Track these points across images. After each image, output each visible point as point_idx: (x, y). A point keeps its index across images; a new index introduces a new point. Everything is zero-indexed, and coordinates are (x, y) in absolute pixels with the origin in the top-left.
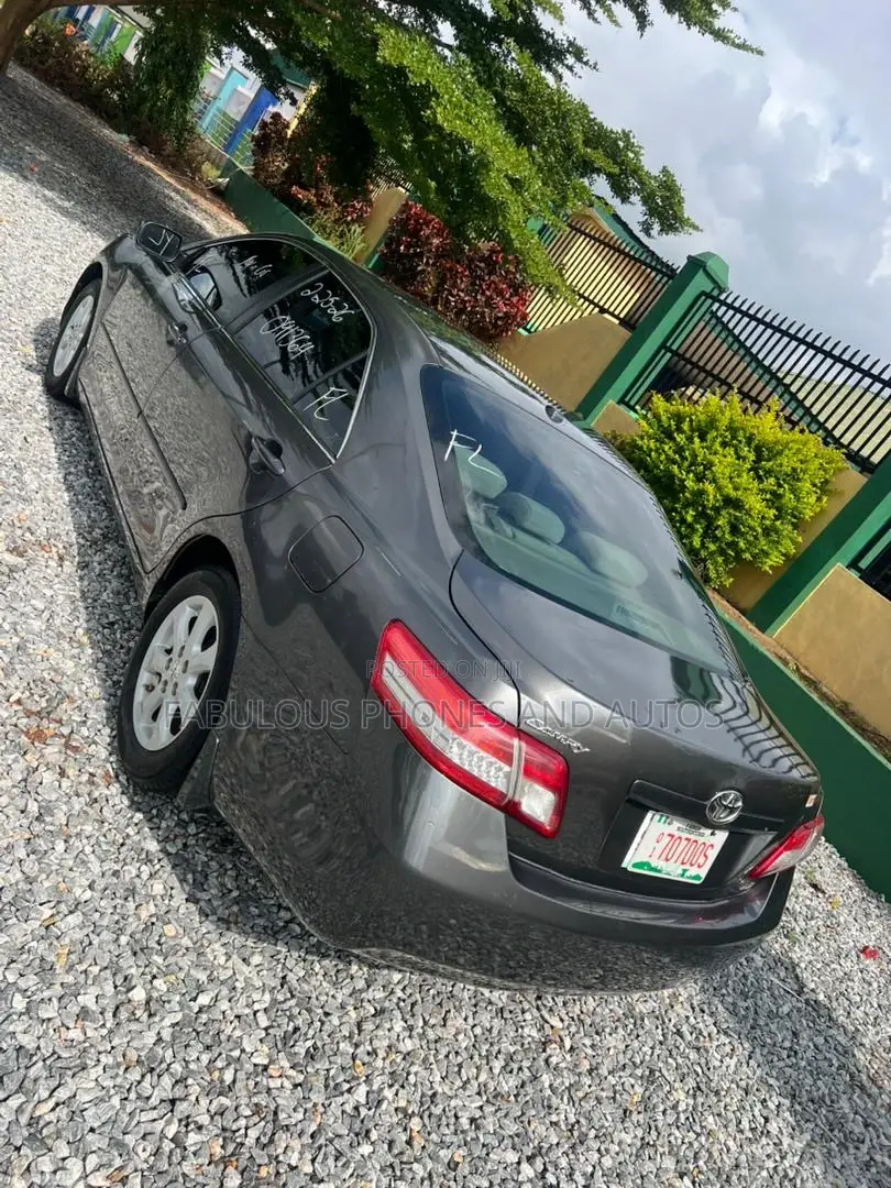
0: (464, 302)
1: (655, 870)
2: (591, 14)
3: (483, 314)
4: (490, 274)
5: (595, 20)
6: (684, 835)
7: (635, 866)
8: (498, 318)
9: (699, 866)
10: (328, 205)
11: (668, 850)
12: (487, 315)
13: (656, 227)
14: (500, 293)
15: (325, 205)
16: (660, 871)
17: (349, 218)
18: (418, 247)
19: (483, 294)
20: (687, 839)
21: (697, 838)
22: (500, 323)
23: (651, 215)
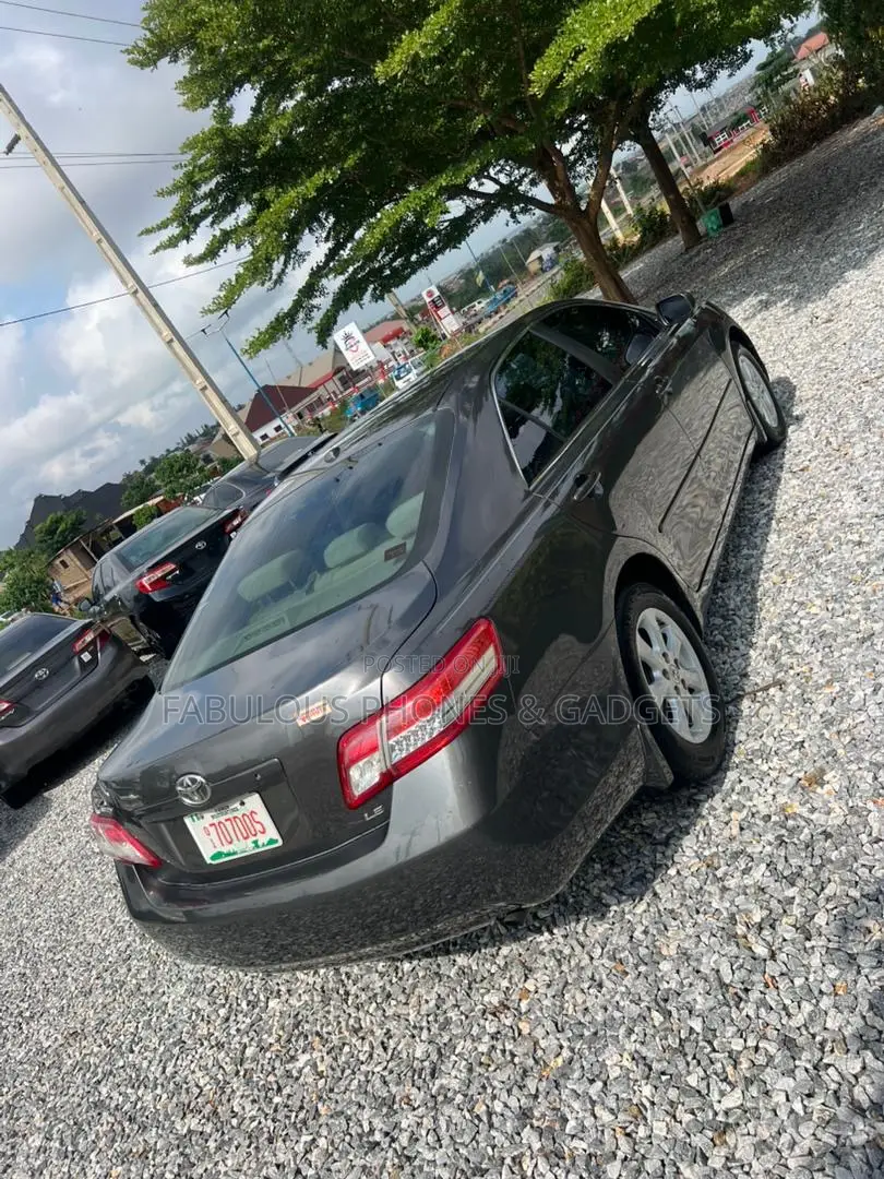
1: (229, 854)
6: (222, 819)
7: (213, 858)
9: (263, 832)
11: (222, 837)
16: (235, 853)
20: (227, 820)
21: (235, 814)
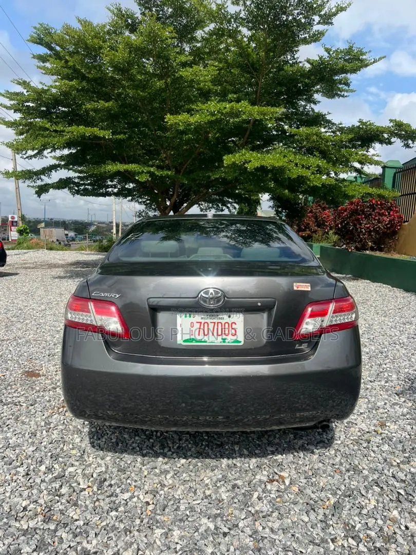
0: (368, 228)
2: (343, 96)
3: (379, 227)
4: (373, 211)
5: (346, 96)
7: (185, 341)
8: (386, 225)
10: (316, 231)
11: (201, 330)
12: (381, 227)
13: (410, 142)
14: (383, 215)
15: (315, 232)
17: (326, 230)
18: (345, 221)
19: (375, 220)
20: (212, 322)
21: (220, 321)
22: (388, 226)
23: (405, 140)
